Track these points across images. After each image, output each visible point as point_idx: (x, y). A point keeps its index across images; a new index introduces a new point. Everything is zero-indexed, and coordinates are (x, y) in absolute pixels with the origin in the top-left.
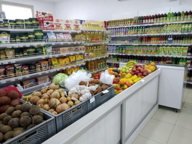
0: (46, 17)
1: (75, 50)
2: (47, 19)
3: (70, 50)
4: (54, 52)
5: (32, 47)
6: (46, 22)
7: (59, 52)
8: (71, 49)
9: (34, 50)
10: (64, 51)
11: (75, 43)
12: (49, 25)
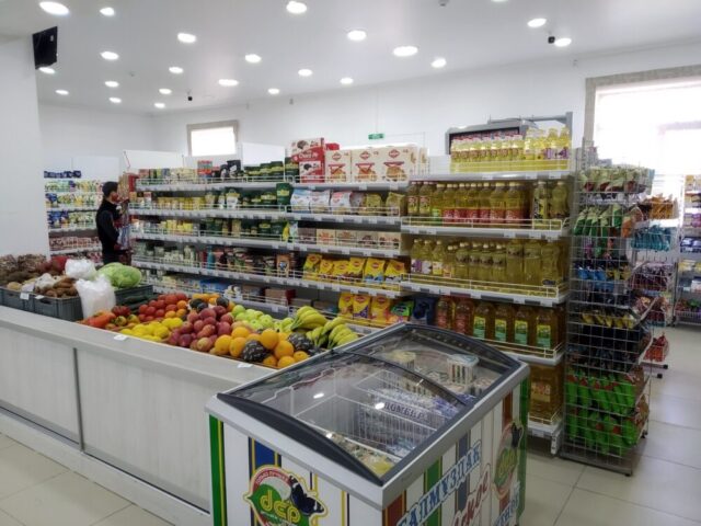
0: (305, 153)
1: (360, 242)
2: (306, 156)
3: (344, 239)
4: (302, 237)
5: (268, 221)
6: (304, 163)
7: (312, 240)
8: (347, 236)
9: (269, 226)
10: (326, 239)
11: (358, 219)
12: (310, 170)
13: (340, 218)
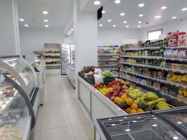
0: (171, 36)
4: (167, 66)
6: (170, 40)
9: (156, 62)
10: (175, 67)
12: (172, 42)
13: (181, 60)
